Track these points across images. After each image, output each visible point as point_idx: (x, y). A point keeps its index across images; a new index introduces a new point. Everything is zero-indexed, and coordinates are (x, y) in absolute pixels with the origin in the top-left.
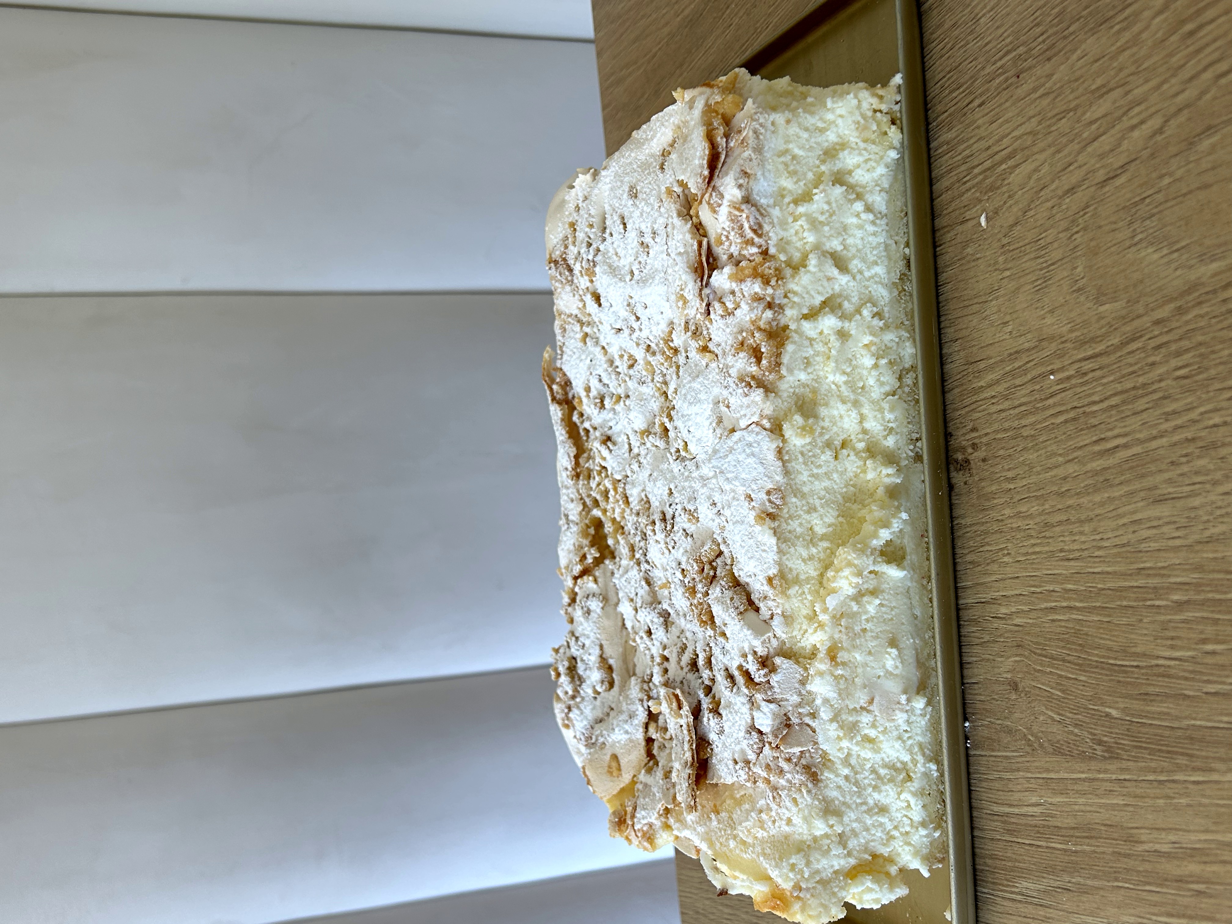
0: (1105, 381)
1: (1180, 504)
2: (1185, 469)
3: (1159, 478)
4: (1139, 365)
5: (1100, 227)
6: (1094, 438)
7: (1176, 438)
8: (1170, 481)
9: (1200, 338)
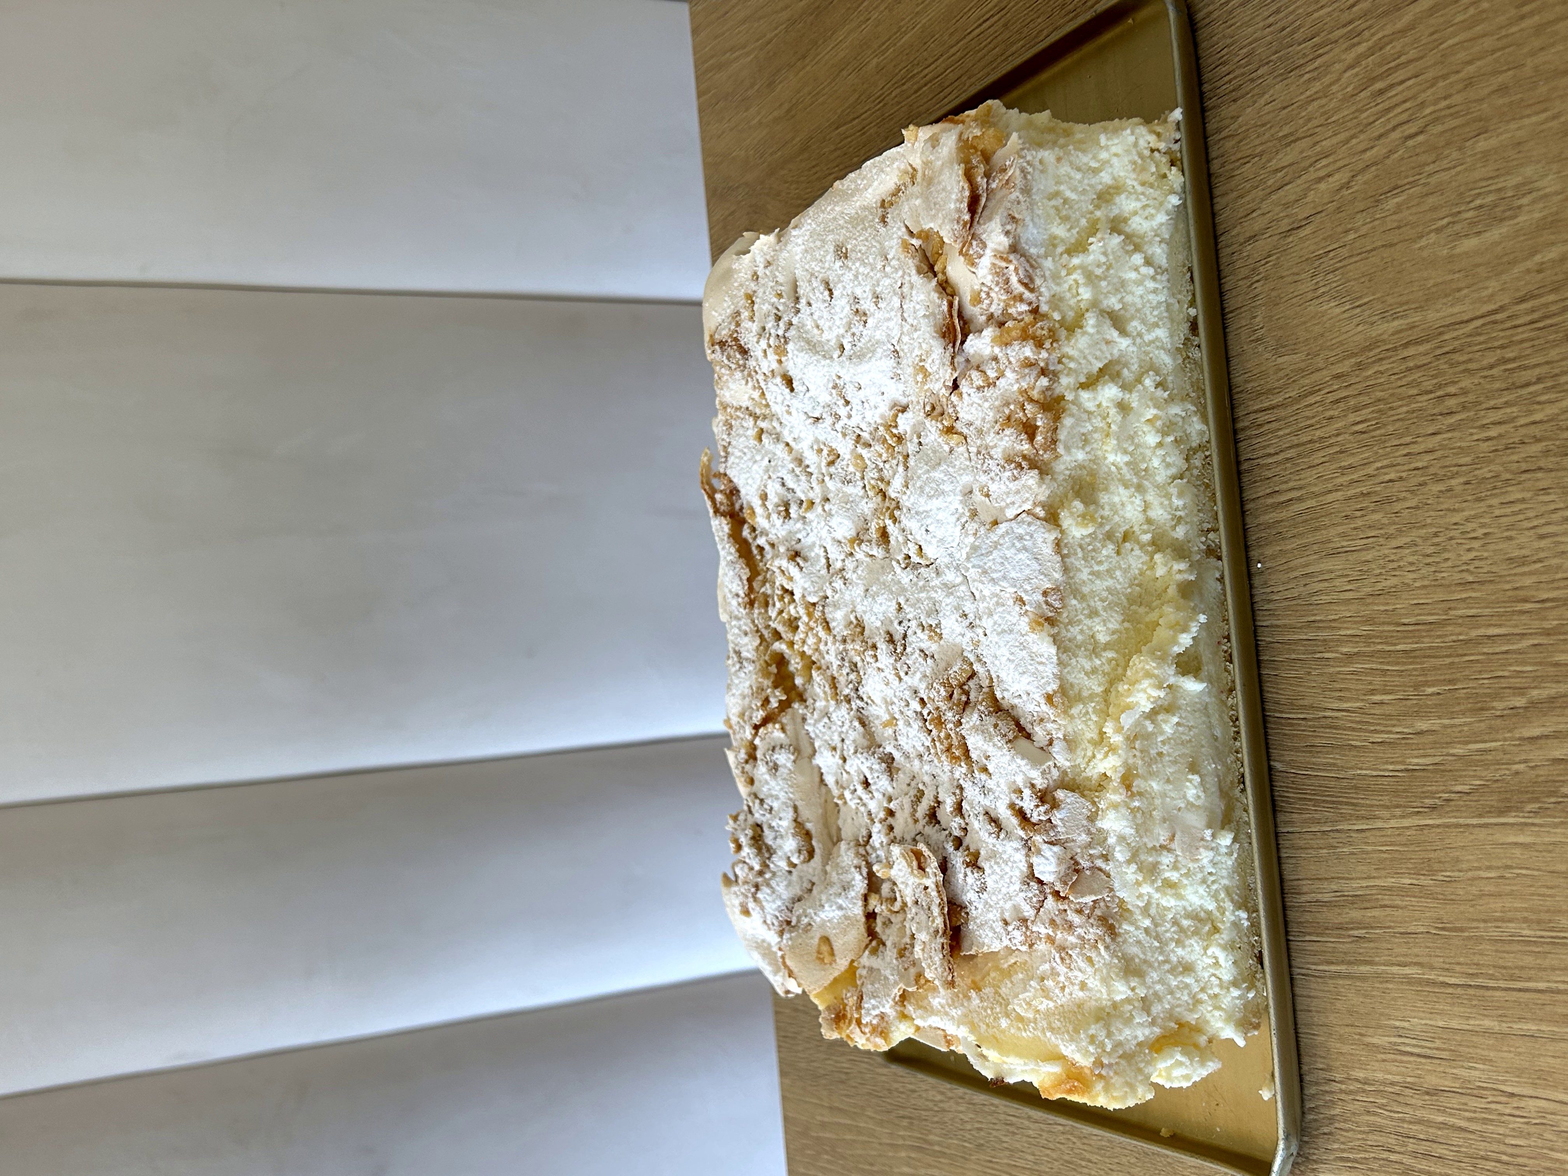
0: (1281, 433)
1: (1352, 557)
2: (1359, 523)
3: (1332, 532)
4: (1317, 419)
5: (1282, 277)
6: (1268, 491)
7: (1351, 492)
8: (1343, 535)
9: (1379, 394)
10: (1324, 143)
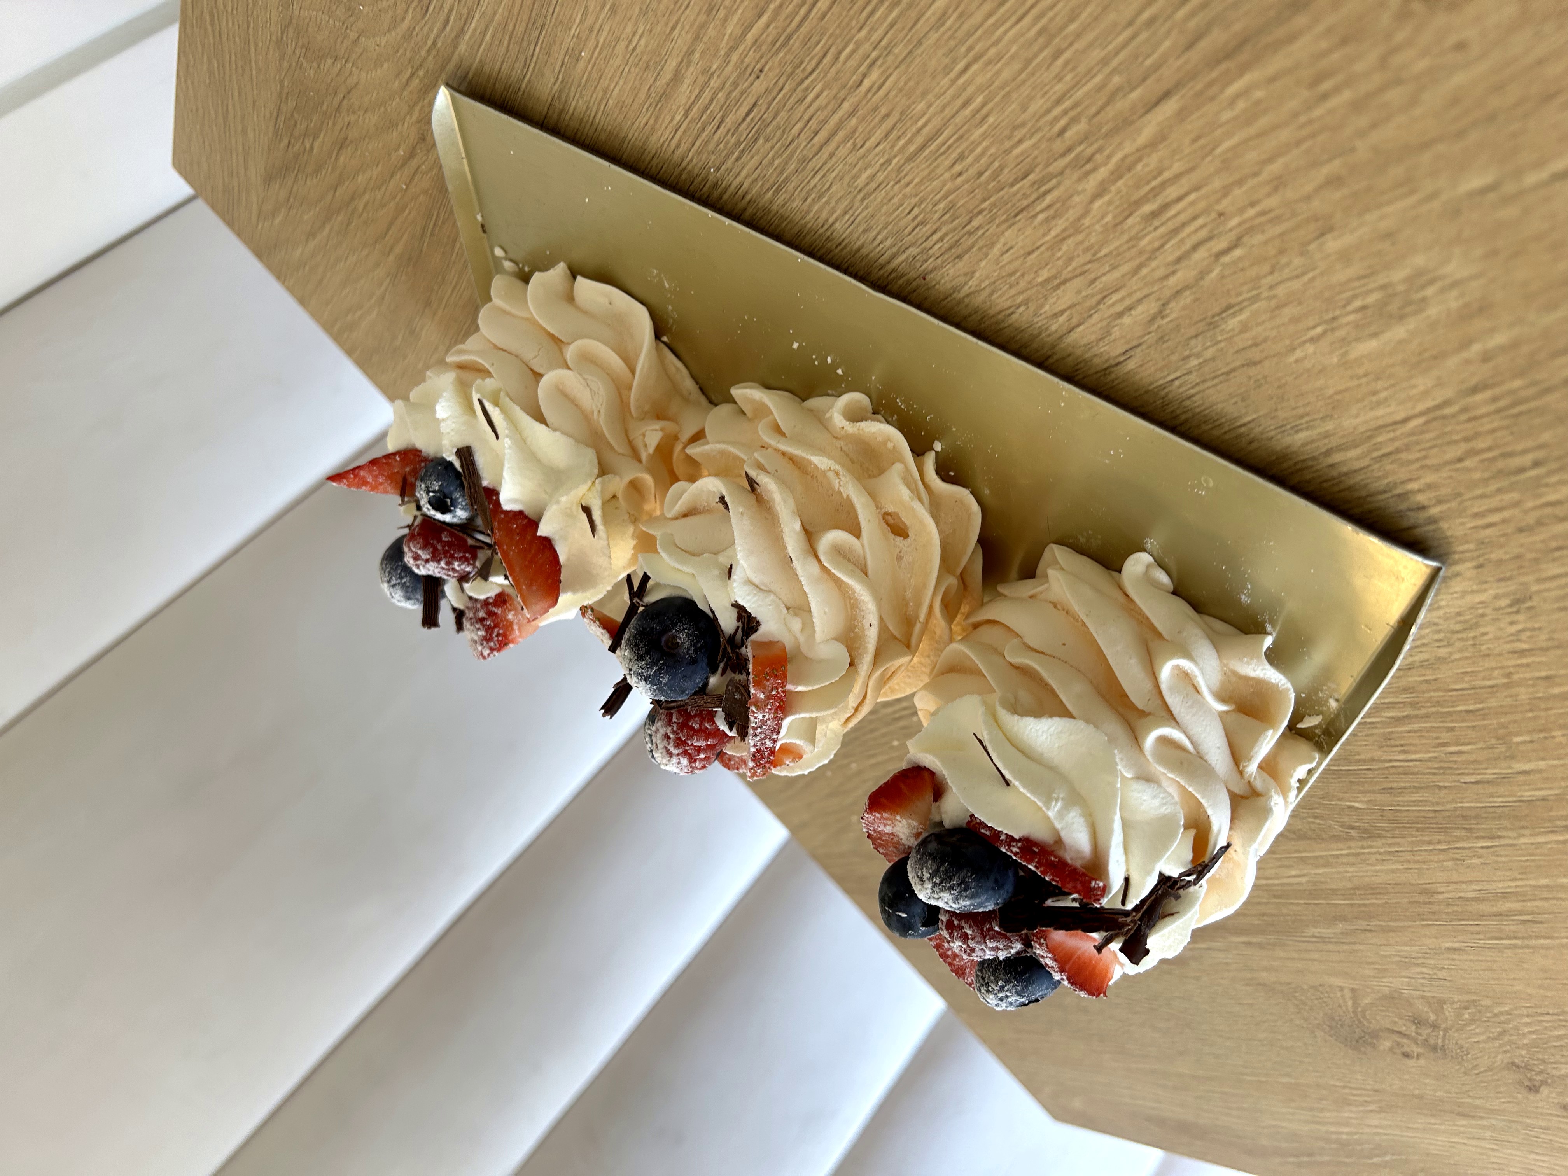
10: (1104, 279)
